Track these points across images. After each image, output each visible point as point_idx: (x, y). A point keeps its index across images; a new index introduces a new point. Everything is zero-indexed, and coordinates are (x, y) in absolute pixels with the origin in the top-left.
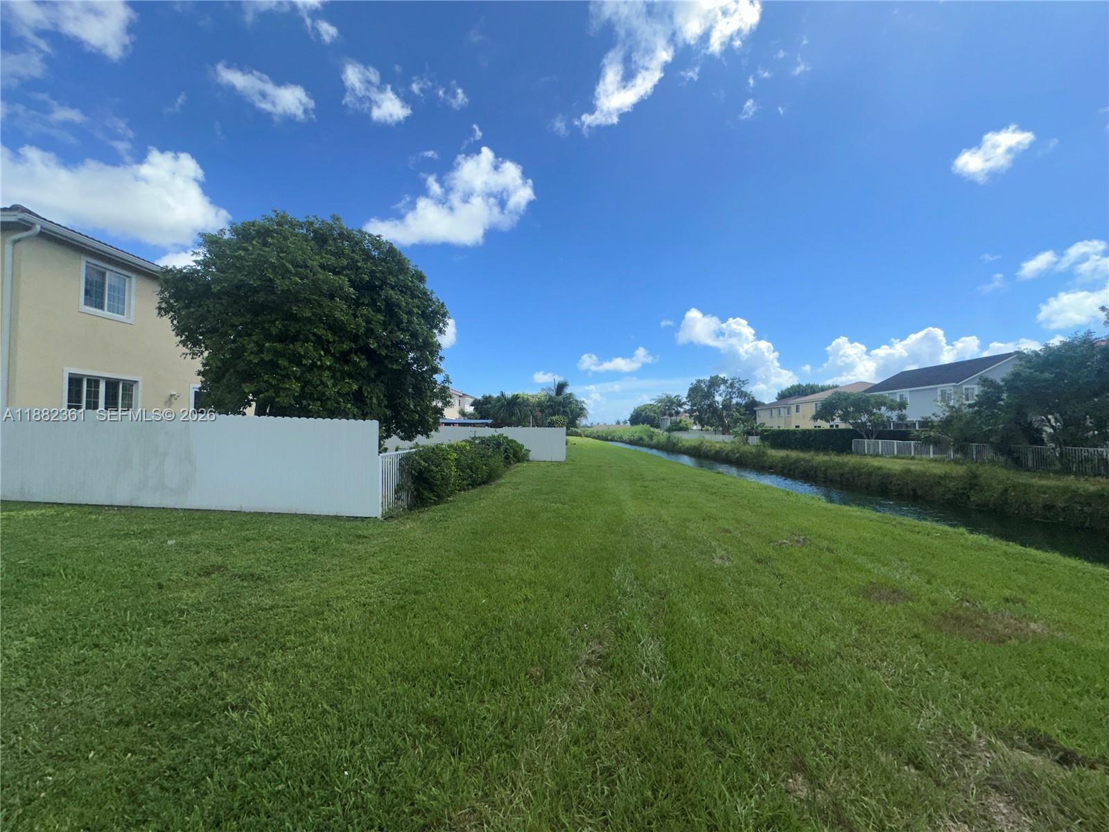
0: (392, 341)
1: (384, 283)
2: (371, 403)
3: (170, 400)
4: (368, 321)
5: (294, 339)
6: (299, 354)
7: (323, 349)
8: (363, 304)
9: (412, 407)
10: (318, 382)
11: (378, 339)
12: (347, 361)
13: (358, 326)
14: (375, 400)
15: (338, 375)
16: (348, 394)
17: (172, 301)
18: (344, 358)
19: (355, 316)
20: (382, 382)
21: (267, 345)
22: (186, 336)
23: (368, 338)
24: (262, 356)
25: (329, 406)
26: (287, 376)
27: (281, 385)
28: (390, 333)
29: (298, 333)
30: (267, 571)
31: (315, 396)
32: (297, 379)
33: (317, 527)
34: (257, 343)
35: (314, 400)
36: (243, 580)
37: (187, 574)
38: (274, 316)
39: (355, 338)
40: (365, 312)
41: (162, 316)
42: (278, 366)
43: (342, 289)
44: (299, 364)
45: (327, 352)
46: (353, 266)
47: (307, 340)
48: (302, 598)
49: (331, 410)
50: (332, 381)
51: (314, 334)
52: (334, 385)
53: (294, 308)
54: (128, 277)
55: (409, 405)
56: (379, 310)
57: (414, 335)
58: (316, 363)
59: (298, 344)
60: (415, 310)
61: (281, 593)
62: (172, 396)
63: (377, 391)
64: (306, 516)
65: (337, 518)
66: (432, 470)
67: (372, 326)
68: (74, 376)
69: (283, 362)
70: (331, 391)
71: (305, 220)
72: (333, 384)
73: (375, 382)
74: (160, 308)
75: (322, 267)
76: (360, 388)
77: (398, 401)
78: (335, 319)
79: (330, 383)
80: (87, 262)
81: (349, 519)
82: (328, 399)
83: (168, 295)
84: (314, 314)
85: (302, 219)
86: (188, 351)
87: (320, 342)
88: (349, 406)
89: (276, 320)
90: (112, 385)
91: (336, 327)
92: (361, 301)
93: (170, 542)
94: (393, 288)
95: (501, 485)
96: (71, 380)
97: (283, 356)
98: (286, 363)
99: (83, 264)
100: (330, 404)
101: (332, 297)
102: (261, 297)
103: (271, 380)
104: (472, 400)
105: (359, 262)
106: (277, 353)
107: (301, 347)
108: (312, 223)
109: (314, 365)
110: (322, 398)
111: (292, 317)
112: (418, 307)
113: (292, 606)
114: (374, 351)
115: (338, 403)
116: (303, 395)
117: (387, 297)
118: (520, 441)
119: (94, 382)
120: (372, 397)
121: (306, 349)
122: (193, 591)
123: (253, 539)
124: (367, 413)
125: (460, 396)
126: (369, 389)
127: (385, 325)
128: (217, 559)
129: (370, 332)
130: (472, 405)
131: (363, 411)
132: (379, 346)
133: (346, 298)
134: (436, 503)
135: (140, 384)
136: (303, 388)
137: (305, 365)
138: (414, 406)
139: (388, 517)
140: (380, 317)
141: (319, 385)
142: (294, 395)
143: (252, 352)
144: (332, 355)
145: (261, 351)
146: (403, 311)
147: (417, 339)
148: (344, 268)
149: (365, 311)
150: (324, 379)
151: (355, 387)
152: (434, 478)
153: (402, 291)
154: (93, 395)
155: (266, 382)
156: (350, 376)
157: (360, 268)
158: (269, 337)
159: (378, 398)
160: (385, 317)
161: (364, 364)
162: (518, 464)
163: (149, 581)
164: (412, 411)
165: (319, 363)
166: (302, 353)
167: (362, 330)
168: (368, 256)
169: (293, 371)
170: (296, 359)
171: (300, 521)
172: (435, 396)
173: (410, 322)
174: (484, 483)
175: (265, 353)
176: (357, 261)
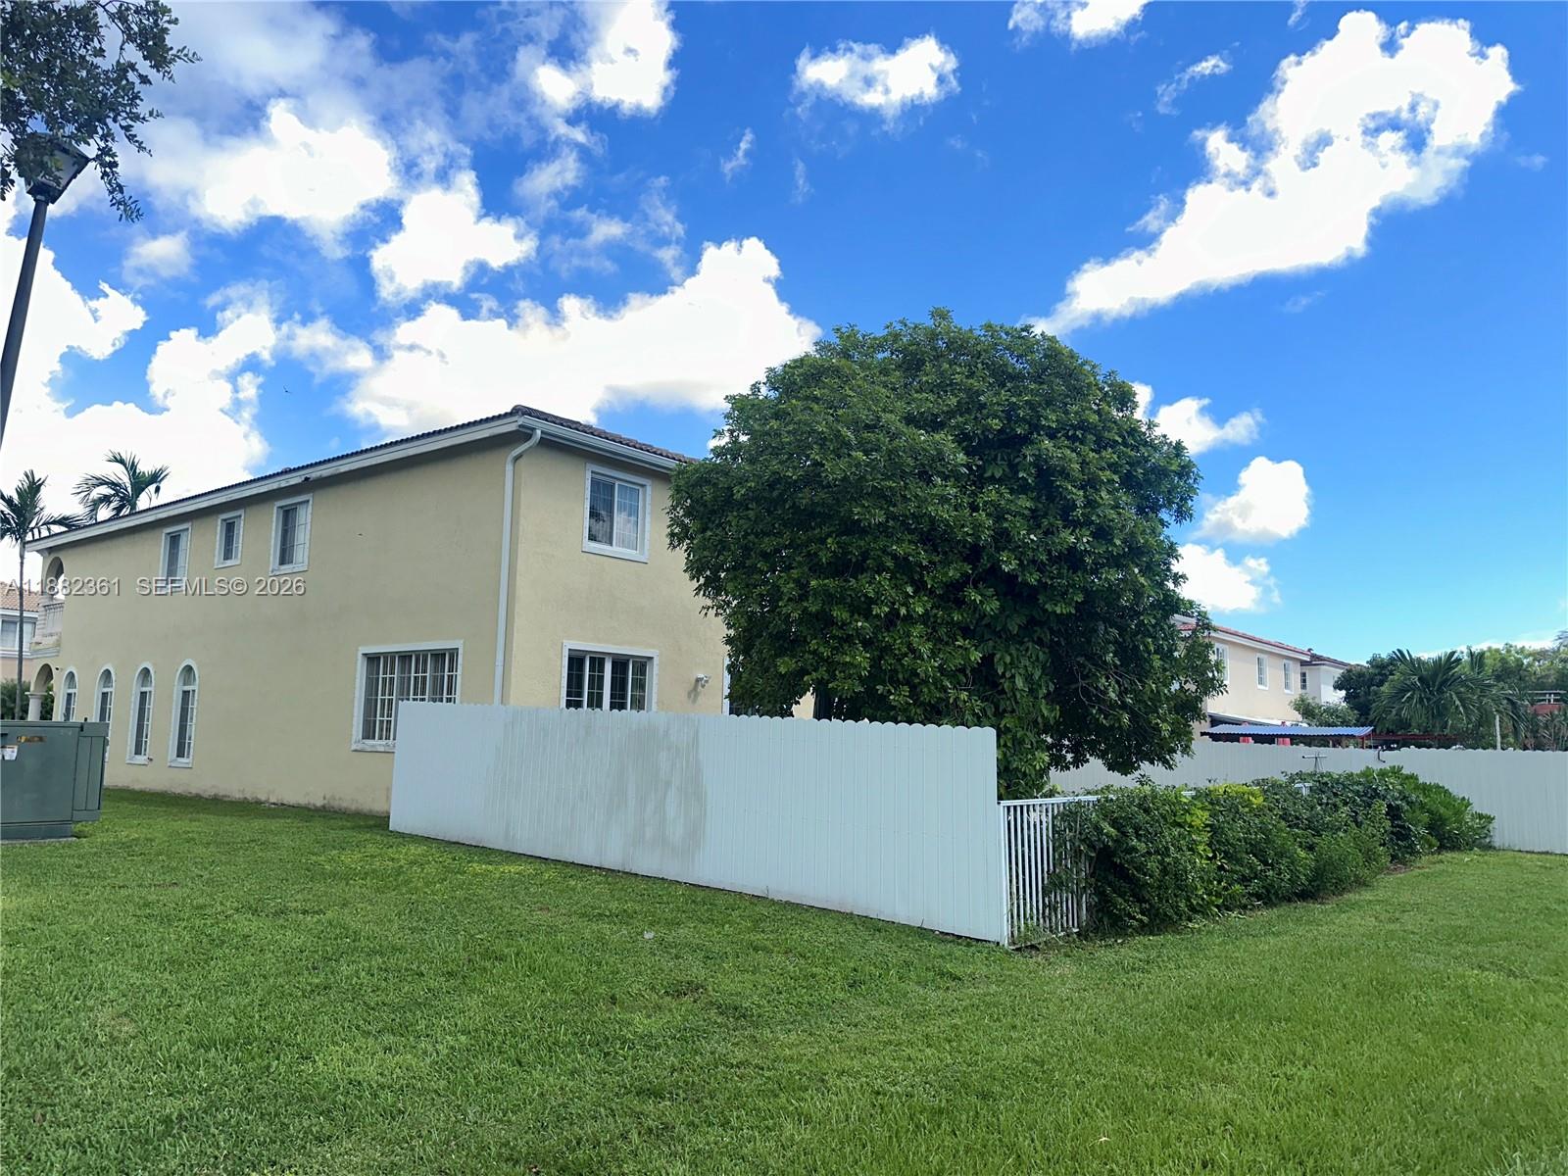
0: (1049, 553)
1: (1035, 427)
2: (1014, 689)
3: (695, 688)
4: (999, 516)
5: (859, 568)
6: (865, 595)
7: (913, 583)
8: (993, 480)
9: (1113, 695)
10: (904, 650)
11: (1018, 551)
12: (960, 603)
13: (977, 527)
14: (1019, 683)
15: (942, 631)
16: (962, 670)
17: (687, 521)
18: (952, 596)
19: (974, 508)
20: (1040, 642)
21: (813, 583)
22: (707, 578)
23: (998, 550)
24: (805, 604)
25: (925, 698)
26: (848, 639)
27: (837, 658)
28: (1046, 533)
29: (865, 555)
30: (759, 1006)
31: (900, 676)
32: (867, 644)
33: (878, 944)
34: (797, 581)
35: (896, 683)
36: (721, 1013)
37: (653, 989)
38: (826, 529)
39: (974, 553)
40: (994, 496)
41: (674, 547)
42: (830, 622)
43: (940, 457)
44: (867, 615)
45: (920, 587)
46: (972, 405)
47: (880, 569)
48: (786, 1060)
49: (933, 707)
50: (930, 645)
51: (895, 557)
52: (934, 654)
53: (856, 510)
54: (643, 486)
55: (1105, 692)
56: (1023, 488)
57: (1102, 533)
58: (898, 610)
59: (864, 578)
60: (1106, 475)
61: (762, 1045)
62: (698, 680)
63: (1025, 662)
64: (865, 920)
65: (922, 932)
66: (1134, 849)
67: (1005, 525)
68: (574, 653)
69: (839, 613)
70: (928, 667)
71: (886, 332)
72: (932, 652)
73: (1022, 643)
74: (672, 535)
75: (909, 420)
76: (988, 660)
77: (1082, 683)
78: (932, 520)
79: (925, 649)
80: (592, 472)
81: (946, 937)
82: (925, 682)
83: (681, 513)
84: (890, 516)
85: (881, 333)
86: (709, 602)
87: (904, 568)
88: (964, 695)
89: (829, 535)
90: (620, 664)
91: (933, 536)
92: (988, 474)
93: (648, 936)
94: (1052, 436)
95: (1353, 905)
96: (571, 659)
97: (841, 601)
98: (845, 615)
99: (589, 475)
100: (927, 694)
101: (925, 477)
102: (805, 498)
103: (822, 649)
104: (1338, 672)
105: (983, 392)
106: (830, 598)
107: (870, 583)
108: (896, 337)
109: (894, 614)
110: (913, 682)
111: (852, 528)
112: (1113, 467)
113: (769, 1069)
114: (1011, 578)
115: (944, 689)
116: (876, 675)
117: (1038, 457)
118: (1457, 790)
119: (597, 662)
120: (1013, 676)
121: (878, 585)
122: (649, 1017)
123: (765, 949)
124: (1005, 711)
125: (1303, 663)
126: (1008, 659)
127: (1034, 518)
128: (697, 971)
129: (1002, 538)
130: (1338, 686)
131: (997, 708)
132: (1021, 564)
133: (951, 475)
134: (1145, 929)
135: (656, 661)
136: (875, 663)
137: (878, 616)
138: (1120, 695)
139: (1024, 946)
140: (1025, 502)
141: (906, 655)
142: (860, 677)
143: (790, 600)
144: (931, 592)
145: (803, 597)
146: (1073, 481)
147: (1111, 542)
148: (951, 414)
149: (991, 493)
150: (915, 641)
151: (976, 656)
152: (1140, 868)
153: (1074, 439)
154: (597, 682)
155: (815, 652)
156: (967, 632)
157: (983, 406)
158: (817, 569)
159: (1028, 678)
160: (1037, 499)
161: (992, 606)
162: (1448, 855)
163: (602, 989)
164: (1112, 705)
165: (903, 611)
166: (872, 595)
167: (986, 536)
168: (1002, 377)
169: (857, 629)
170: (863, 607)
171: (850, 927)
172: (1174, 667)
173: (1091, 504)
174: (1305, 895)
175: (811, 599)
176: (979, 393)
